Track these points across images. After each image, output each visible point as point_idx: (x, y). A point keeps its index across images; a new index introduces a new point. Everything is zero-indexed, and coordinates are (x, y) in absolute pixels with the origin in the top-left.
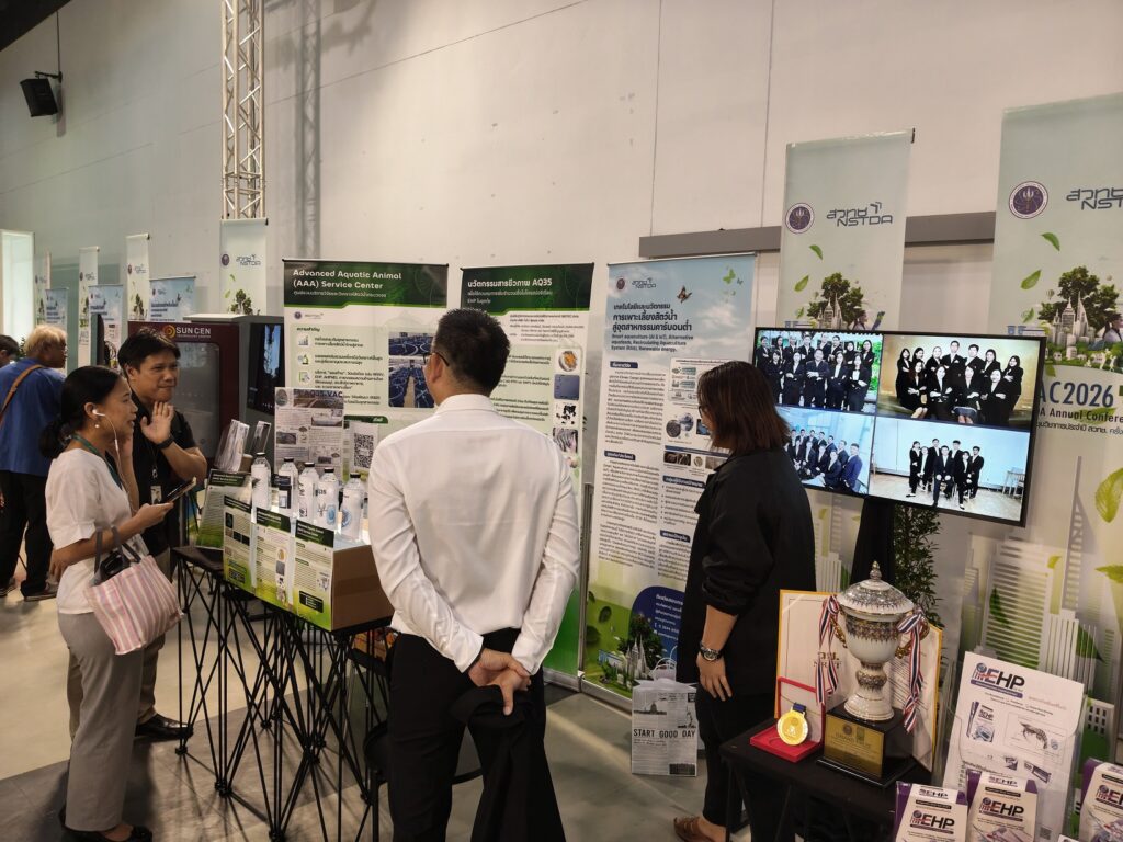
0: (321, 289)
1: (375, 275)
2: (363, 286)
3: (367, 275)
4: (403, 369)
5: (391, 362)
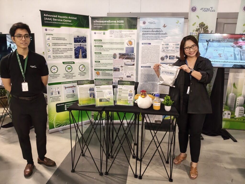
0: (53, 21)
1: (69, 17)
2: (66, 21)
3: (67, 18)
4: (78, 47)
5: (75, 45)
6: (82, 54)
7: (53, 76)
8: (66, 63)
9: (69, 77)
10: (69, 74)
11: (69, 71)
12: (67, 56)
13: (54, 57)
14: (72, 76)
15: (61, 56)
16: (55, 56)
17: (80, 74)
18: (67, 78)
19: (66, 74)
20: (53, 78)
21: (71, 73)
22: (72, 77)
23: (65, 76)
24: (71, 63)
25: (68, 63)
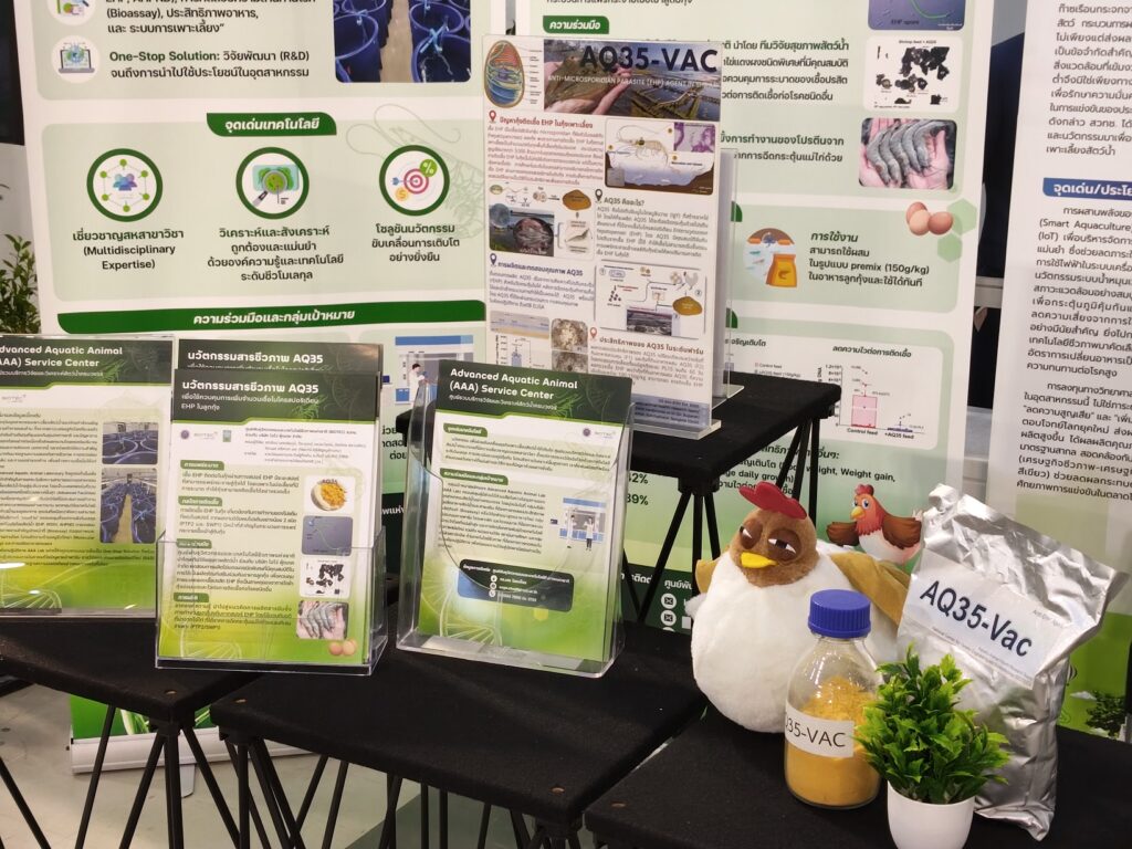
6: (418, 36)
7: (115, 244)
8: (242, 126)
9: (273, 269)
10: (274, 233)
11: (271, 204)
12: (249, 56)
13: (122, 66)
14: (309, 261)
15: (191, 52)
16: (128, 58)
17: (386, 237)
18: (249, 270)
19: (240, 234)
20: (116, 266)
21: (287, 222)
22: (305, 268)
23: (236, 249)
24: (300, 124)
25: (264, 125)
